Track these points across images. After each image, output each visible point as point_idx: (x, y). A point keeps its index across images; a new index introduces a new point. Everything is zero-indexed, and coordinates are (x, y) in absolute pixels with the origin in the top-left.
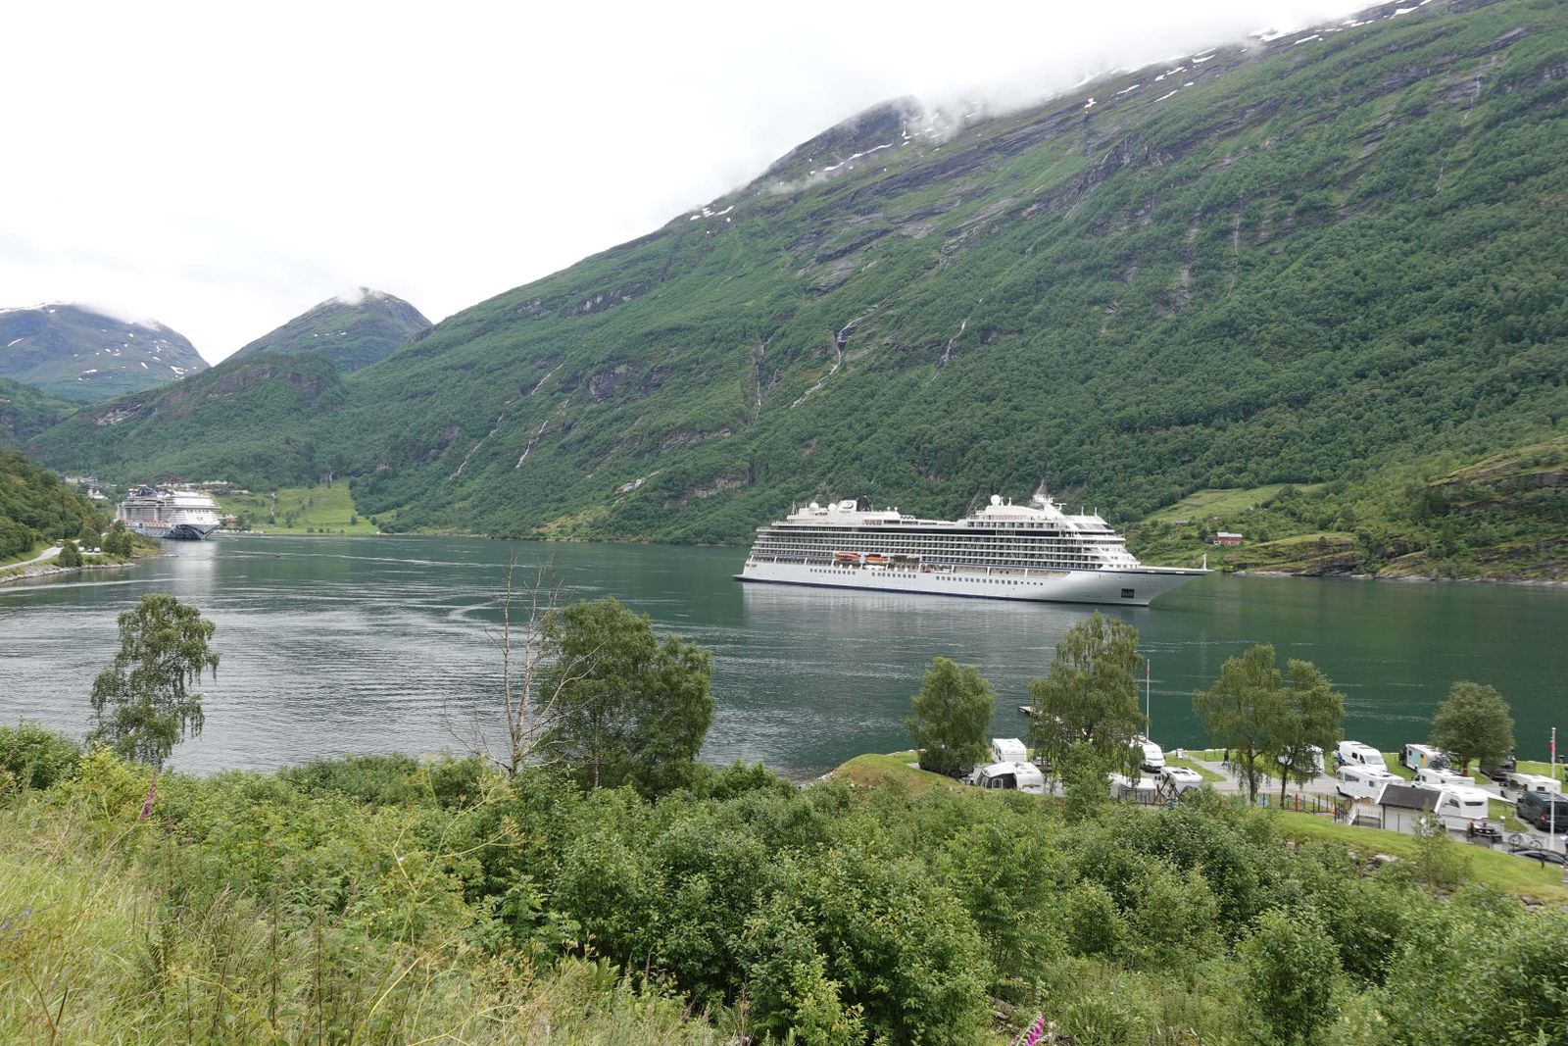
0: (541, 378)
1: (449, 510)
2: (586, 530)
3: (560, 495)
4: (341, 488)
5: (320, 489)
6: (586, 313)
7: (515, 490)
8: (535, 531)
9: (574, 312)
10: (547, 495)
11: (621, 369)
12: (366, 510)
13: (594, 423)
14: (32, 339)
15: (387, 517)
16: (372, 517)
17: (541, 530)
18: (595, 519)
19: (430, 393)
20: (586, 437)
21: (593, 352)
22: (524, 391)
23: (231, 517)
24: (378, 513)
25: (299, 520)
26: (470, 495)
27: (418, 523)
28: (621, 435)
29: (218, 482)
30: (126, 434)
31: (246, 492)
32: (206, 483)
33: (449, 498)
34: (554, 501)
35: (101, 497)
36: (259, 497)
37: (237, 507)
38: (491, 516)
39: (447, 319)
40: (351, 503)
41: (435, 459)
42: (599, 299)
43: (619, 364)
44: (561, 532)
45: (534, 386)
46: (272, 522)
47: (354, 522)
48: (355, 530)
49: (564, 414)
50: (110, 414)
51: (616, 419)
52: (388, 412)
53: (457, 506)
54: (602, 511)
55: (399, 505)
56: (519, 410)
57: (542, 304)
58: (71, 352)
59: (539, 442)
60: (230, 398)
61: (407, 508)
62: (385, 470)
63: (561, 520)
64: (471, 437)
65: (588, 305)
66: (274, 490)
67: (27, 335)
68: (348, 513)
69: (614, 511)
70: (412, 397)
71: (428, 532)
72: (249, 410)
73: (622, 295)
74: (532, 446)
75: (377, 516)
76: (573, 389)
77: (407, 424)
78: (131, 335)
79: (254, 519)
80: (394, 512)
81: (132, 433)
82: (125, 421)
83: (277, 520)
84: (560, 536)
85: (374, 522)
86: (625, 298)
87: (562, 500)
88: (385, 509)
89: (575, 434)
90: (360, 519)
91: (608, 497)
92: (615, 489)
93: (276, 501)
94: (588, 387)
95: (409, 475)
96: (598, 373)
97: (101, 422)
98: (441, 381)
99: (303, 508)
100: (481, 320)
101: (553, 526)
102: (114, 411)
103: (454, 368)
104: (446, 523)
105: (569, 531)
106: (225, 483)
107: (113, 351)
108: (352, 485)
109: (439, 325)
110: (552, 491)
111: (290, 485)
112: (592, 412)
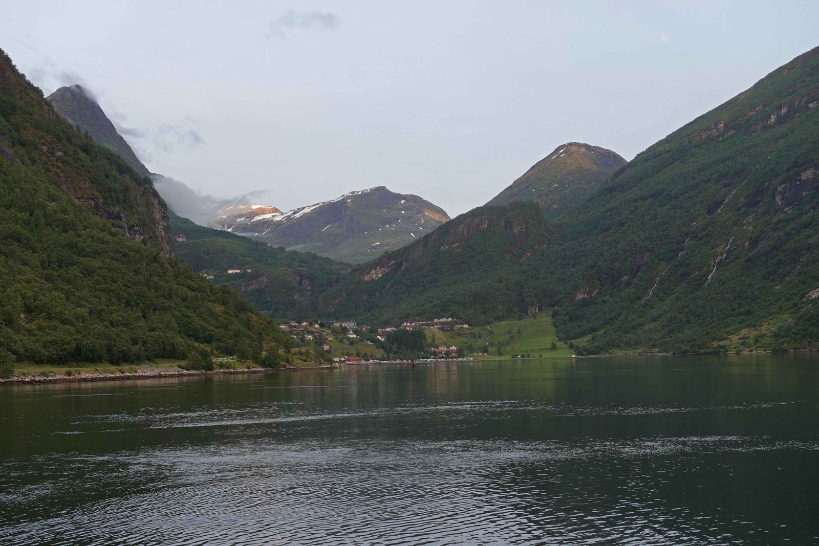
0: (726, 195)
1: (640, 332)
2: (769, 340)
3: (747, 307)
4: (545, 320)
5: (527, 321)
6: (771, 126)
7: (703, 307)
8: (715, 344)
9: (759, 128)
10: (734, 310)
11: (807, 175)
12: (566, 336)
13: (781, 234)
14: (337, 224)
15: (583, 342)
16: (569, 342)
17: (722, 343)
18: (779, 329)
19: (622, 224)
20: (774, 248)
21: (778, 163)
22: (710, 212)
23: (454, 348)
24: (576, 338)
25: (508, 348)
26: (660, 316)
27: (612, 345)
28: (811, 241)
29: (444, 320)
30: (384, 286)
31: (466, 326)
32: (436, 321)
33: (641, 320)
34: (741, 314)
35: (354, 336)
36: (477, 330)
37: (459, 339)
38: (680, 335)
39: (638, 155)
40: (553, 329)
41: (628, 284)
42: (784, 111)
43: (805, 170)
44: (742, 344)
45: (718, 205)
46: (486, 351)
47: (554, 347)
48: (555, 354)
49: (750, 228)
50: (373, 271)
51: (805, 226)
52: (585, 246)
53: (647, 327)
54: (787, 319)
55: (593, 330)
56: (704, 230)
57: (726, 126)
58: (363, 231)
59: (726, 258)
60: (457, 247)
61: (601, 332)
62: (583, 298)
63: (744, 332)
64: (660, 260)
65: (773, 118)
66: (489, 323)
67: (334, 222)
68: (548, 341)
69: (799, 319)
70: (607, 230)
71: (619, 353)
72: (473, 257)
73: (808, 102)
74: (719, 263)
75: (574, 342)
76: (760, 202)
77: (602, 255)
78: (403, 212)
79: (471, 349)
80: (589, 337)
81: (389, 285)
82: (383, 275)
83: (490, 349)
84: (741, 347)
85: (571, 347)
86: (811, 105)
87: (748, 313)
88: (582, 334)
89: (763, 245)
90: (560, 344)
91: (795, 305)
92: (803, 296)
93: (491, 332)
94: (774, 197)
95: (604, 302)
96: (783, 182)
97: (367, 278)
98: (632, 212)
99: (512, 337)
100: (668, 152)
101: (735, 338)
102: (376, 269)
103: (643, 199)
104: (636, 344)
105: (752, 342)
106: (450, 319)
107: (391, 227)
108: (554, 315)
109: (632, 162)
110: (740, 305)
111: (503, 318)
112: (778, 222)
